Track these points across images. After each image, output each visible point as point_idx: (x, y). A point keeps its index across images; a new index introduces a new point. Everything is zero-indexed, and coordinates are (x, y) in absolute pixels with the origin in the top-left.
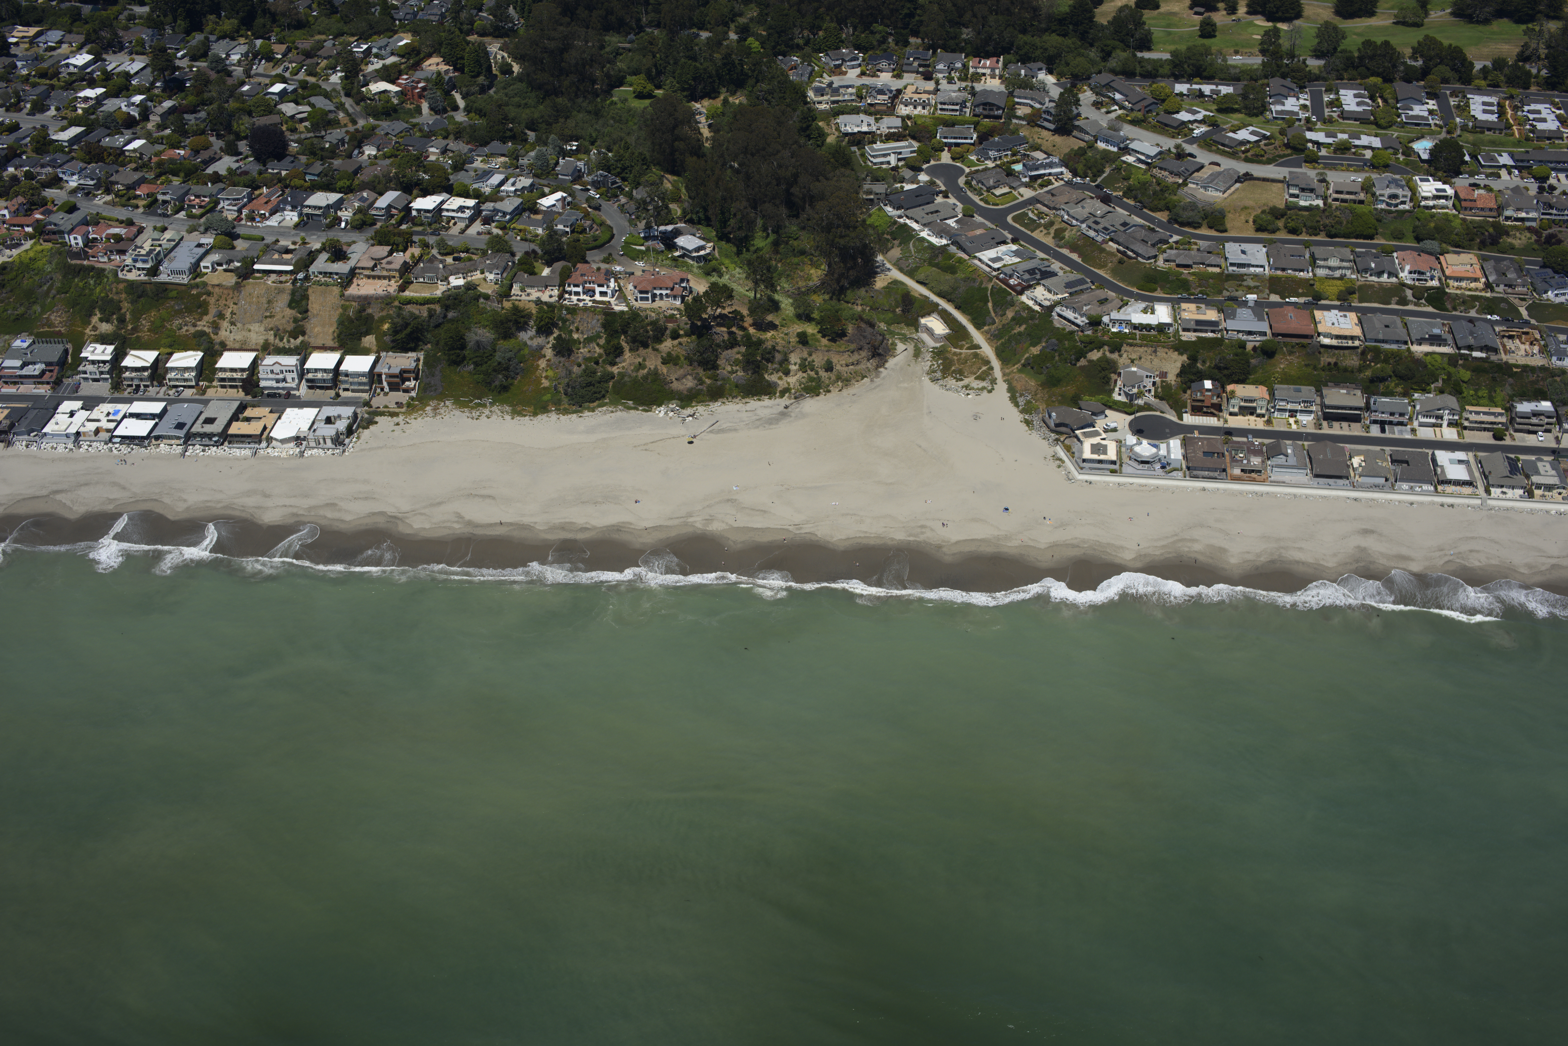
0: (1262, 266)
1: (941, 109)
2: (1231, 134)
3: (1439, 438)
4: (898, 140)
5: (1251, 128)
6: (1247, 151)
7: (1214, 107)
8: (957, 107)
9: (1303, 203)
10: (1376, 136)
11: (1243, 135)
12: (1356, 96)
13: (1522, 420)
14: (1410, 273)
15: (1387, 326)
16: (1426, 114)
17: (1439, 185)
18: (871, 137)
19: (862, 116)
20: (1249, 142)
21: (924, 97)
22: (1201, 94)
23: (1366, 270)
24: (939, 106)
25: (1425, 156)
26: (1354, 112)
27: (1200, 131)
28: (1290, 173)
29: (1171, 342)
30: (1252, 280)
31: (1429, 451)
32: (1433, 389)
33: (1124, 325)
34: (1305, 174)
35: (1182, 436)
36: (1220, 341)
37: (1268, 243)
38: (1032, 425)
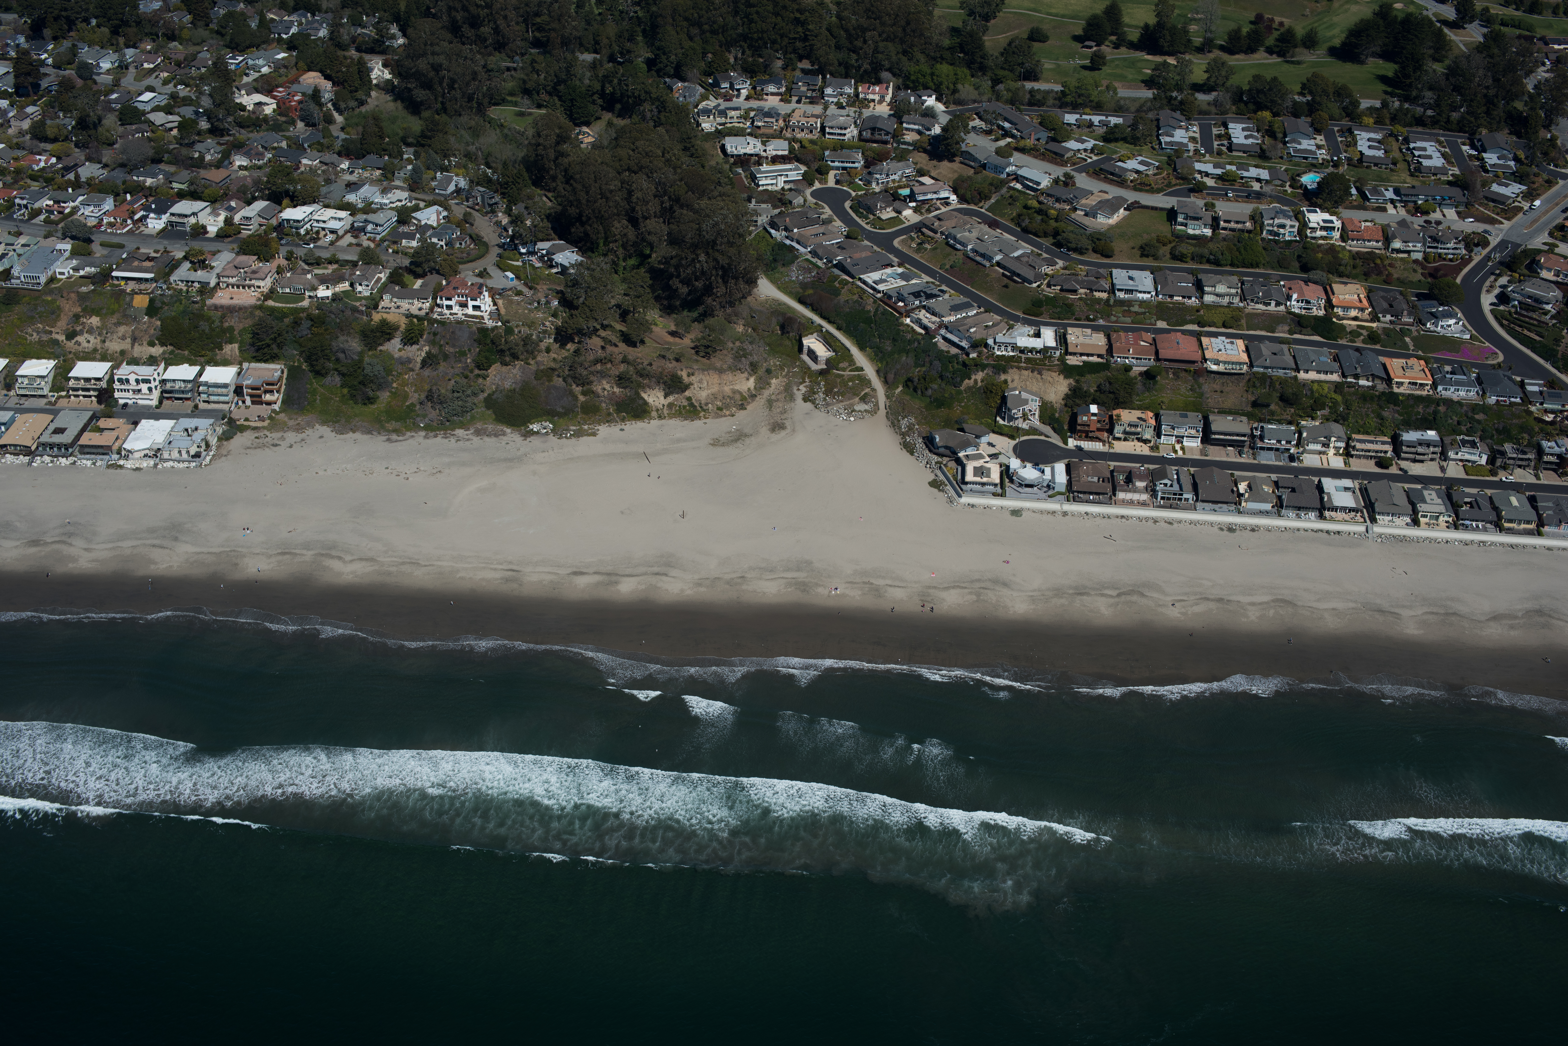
0: (1149, 293)
1: (829, 134)
2: (1120, 164)
3: (1325, 465)
4: (784, 163)
5: (1140, 158)
6: (1135, 180)
8: (845, 132)
9: (1191, 232)
11: (1132, 164)
12: (1243, 129)
13: (1408, 449)
14: (1298, 301)
15: (1274, 354)
17: (1327, 216)
18: (757, 159)
21: (812, 121)
22: (1091, 124)
23: (1253, 299)
24: (827, 131)
26: (1243, 145)
27: (1089, 160)
28: (1178, 201)
29: (1056, 366)
30: (1139, 306)
31: (1315, 479)
32: (1319, 417)
33: (1009, 348)
34: (1194, 202)
35: (1067, 460)
36: (1106, 366)
37: (1155, 271)
38: (913, 448)
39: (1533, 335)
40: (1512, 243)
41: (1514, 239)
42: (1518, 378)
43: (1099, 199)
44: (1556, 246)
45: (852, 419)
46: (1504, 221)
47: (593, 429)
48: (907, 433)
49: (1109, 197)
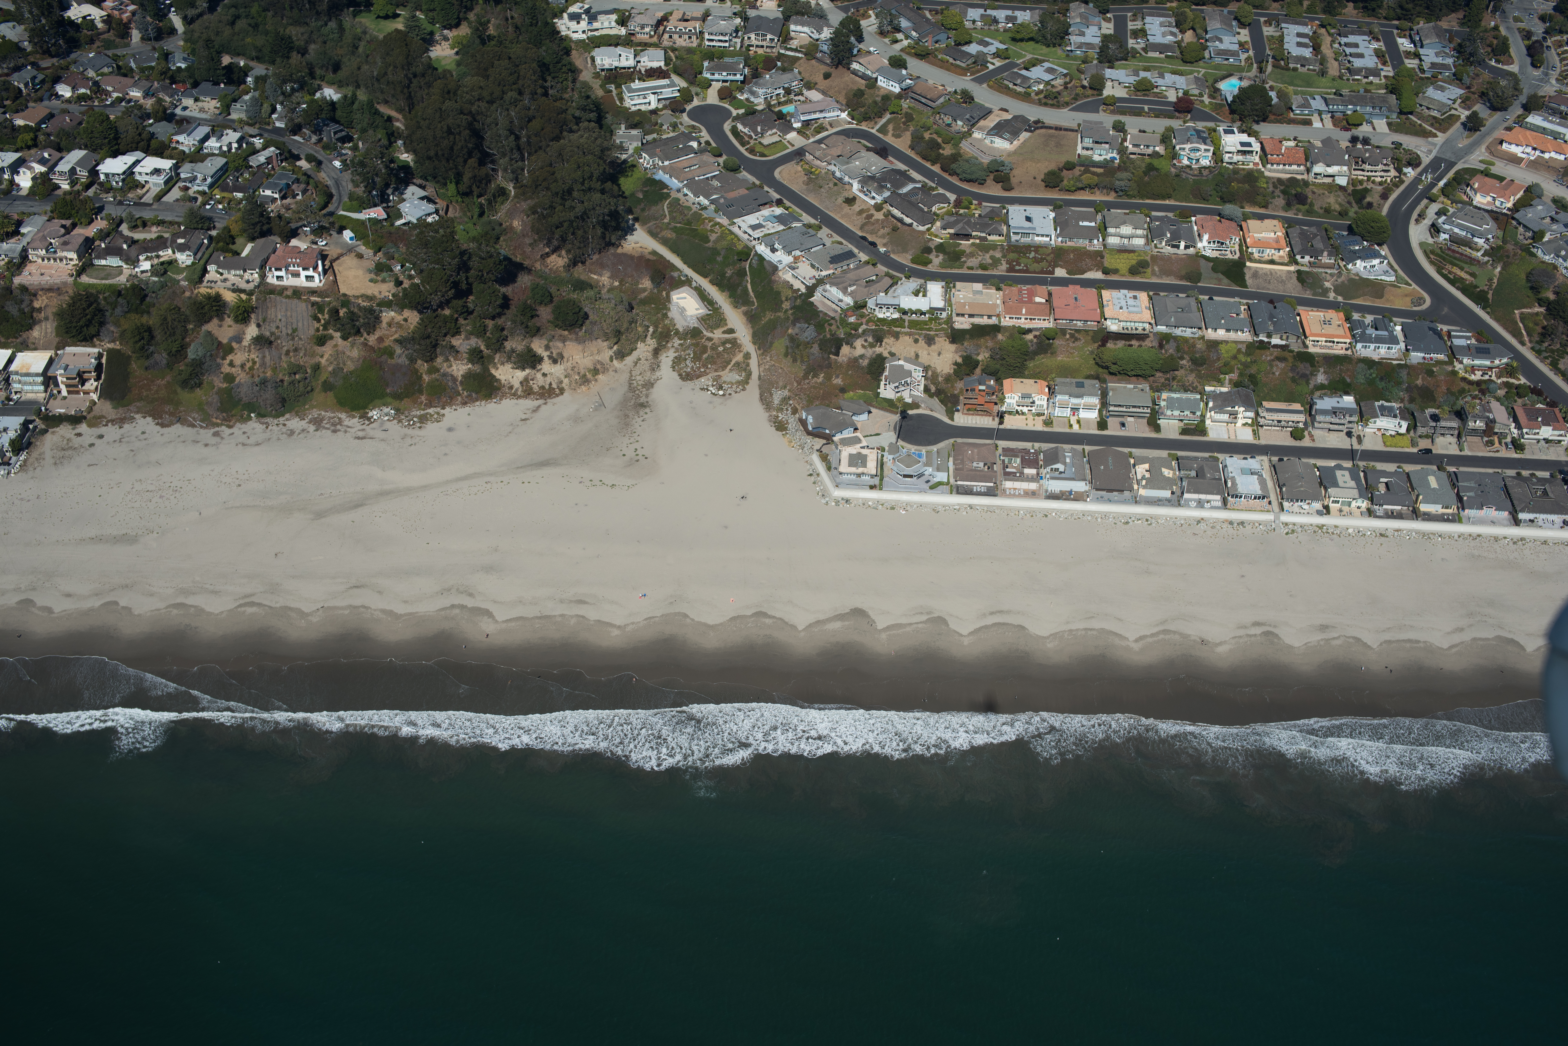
0: (1048, 236)
1: (709, 40)
3: (1232, 439)
4: (659, 78)
6: (1040, 92)
7: (1008, 37)
10: (1181, 74)
13: (1323, 418)
14: (1210, 242)
15: (1180, 309)
16: (1236, 47)
17: (1244, 138)
18: (628, 74)
19: (620, 49)
20: (1043, 81)
21: (690, 25)
22: (995, 21)
23: (1161, 240)
24: (707, 37)
25: (1232, 100)
26: (1160, 43)
27: (991, 67)
28: (1084, 121)
29: (943, 329)
30: (1036, 251)
31: (1221, 456)
32: (1227, 381)
33: (891, 310)
34: (1101, 123)
35: (952, 441)
36: (996, 329)
37: (1056, 206)
38: (786, 429)
40: (1446, 160)
41: (1448, 156)
42: (1445, 328)
43: (997, 120)
44: (1493, 164)
45: (721, 393)
46: (1439, 134)
47: (438, 413)
48: (780, 410)
49: (1009, 117)
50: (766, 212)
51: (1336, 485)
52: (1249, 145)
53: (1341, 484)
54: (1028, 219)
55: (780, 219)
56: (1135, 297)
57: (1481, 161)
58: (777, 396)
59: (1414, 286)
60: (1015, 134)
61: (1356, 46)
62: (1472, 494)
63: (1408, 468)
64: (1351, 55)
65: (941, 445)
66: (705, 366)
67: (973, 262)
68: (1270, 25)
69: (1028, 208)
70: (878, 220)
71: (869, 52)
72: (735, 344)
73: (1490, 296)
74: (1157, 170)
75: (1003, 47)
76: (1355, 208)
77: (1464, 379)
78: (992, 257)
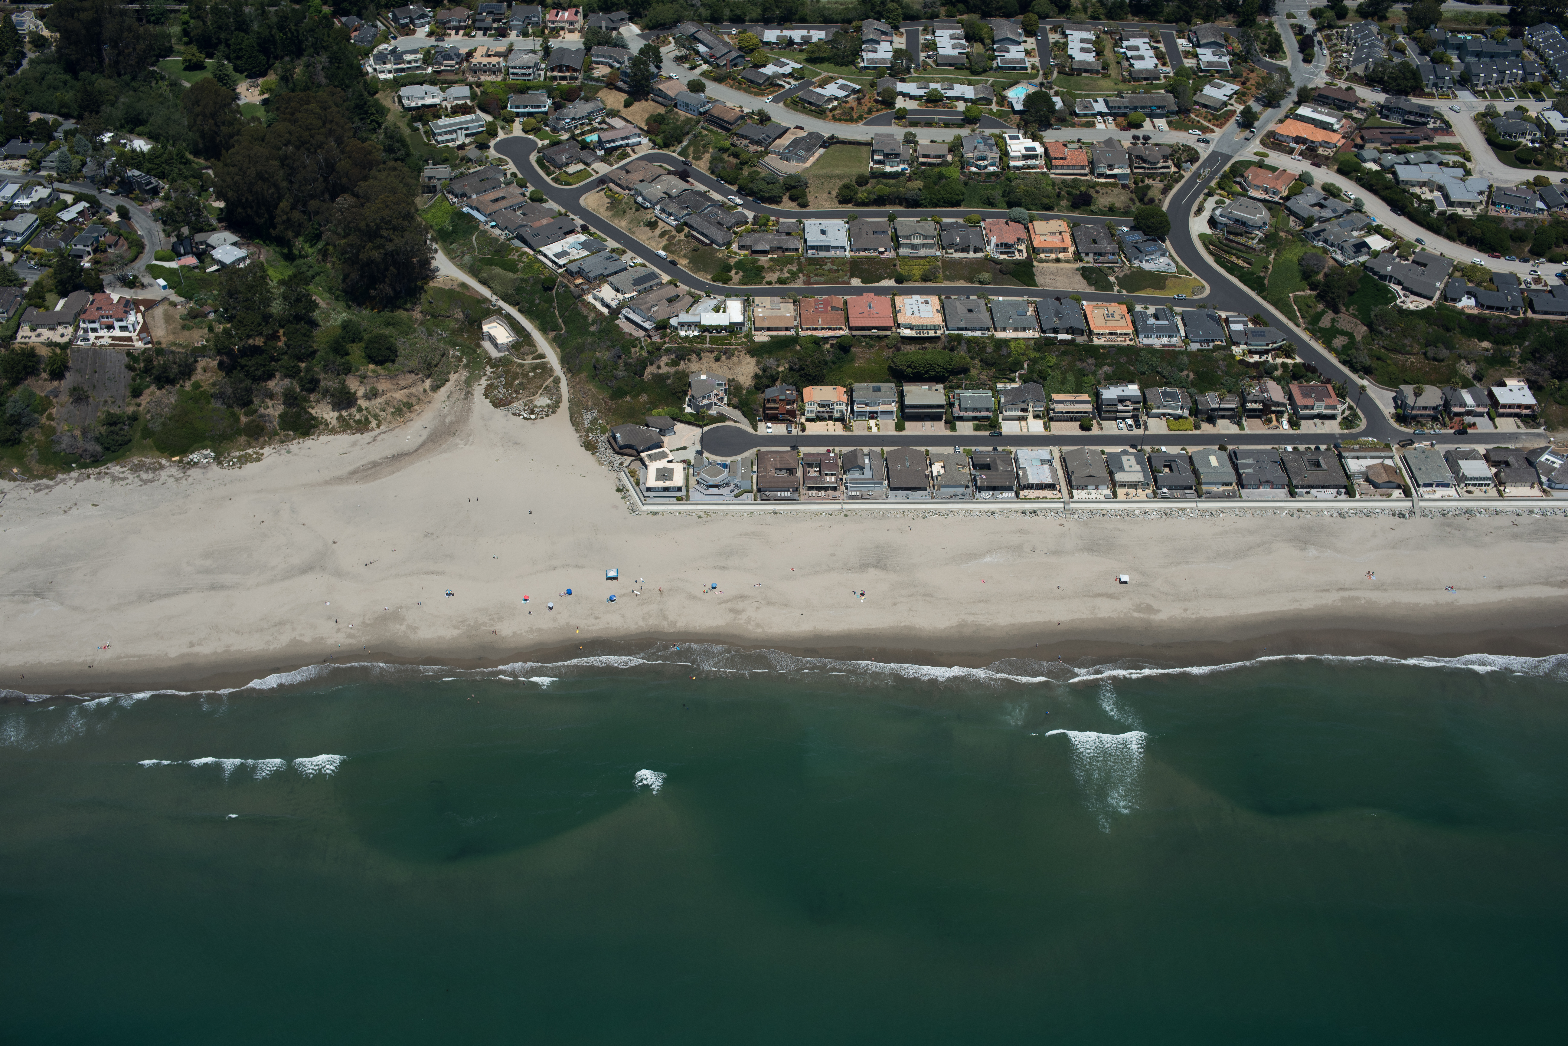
0: (842, 248)
1: (513, 74)
2: (819, 90)
3: (1025, 432)
4: (465, 114)
5: (841, 82)
6: (834, 108)
7: (804, 56)
8: (530, 71)
9: (888, 169)
10: (970, 84)
11: (831, 90)
12: (951, 37)
13: (1108, 408)
14: (997, 245)
15: (970, 311)
16: (1022, 55)
17: (1029, 143)
18: (435, 111)
19: (426, 87)
20: (836, 98)
21: (494, 60)
22: (791, 42)
23: (951, 245)
24: (511, 71)
25: (1018, 107)
26: (949, 56)
27: (787, 86)
28: (876, 134)
29: (743, 343)
30: (832, 263)
31: (1013, 449)
32: (1017, 378)
33: (693, 327)
34: (892, 135)
35: (755, 449)
36: (795, 340)
37: (851, 219)
38: (596, 448)
39: (1241, 263)
40: (1222, 154)
41: (1225, 150)
42: (1224, 315)
43: (793, 137)
44: (1267, 156)
45: (533, 416)
46: (1215, 129)
47: (257, 453)
48: (590, 430)
49: (804, 134)
50: (571, 239)
51: (1122, 469)
52: (1034, 149)
53: (1127, 468)
54: (823, 232)
55: (584, 245)
56: (927, 302)
57: (1256, 154)
58: (587, 417)
59: (1194, 275)
60: (810, 150)
61: (1137, 48)
62: (1250, 471)
63: (1191, 449)
64: (1131, 58)
65: (746, 454)
66: (517, 392)
67: (773, 277)
68: (1056, 32)
69: (823, 221)
70: (680, 241)
71: (671, 78)
72: (546, 370)
73: (1266, 282)
74: (947, 178)
75: (798, 66)
76: (1138, 204)
77: (1242, 362)
78: (790, 271)
